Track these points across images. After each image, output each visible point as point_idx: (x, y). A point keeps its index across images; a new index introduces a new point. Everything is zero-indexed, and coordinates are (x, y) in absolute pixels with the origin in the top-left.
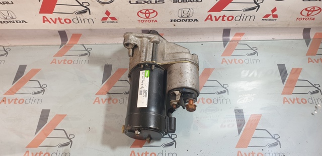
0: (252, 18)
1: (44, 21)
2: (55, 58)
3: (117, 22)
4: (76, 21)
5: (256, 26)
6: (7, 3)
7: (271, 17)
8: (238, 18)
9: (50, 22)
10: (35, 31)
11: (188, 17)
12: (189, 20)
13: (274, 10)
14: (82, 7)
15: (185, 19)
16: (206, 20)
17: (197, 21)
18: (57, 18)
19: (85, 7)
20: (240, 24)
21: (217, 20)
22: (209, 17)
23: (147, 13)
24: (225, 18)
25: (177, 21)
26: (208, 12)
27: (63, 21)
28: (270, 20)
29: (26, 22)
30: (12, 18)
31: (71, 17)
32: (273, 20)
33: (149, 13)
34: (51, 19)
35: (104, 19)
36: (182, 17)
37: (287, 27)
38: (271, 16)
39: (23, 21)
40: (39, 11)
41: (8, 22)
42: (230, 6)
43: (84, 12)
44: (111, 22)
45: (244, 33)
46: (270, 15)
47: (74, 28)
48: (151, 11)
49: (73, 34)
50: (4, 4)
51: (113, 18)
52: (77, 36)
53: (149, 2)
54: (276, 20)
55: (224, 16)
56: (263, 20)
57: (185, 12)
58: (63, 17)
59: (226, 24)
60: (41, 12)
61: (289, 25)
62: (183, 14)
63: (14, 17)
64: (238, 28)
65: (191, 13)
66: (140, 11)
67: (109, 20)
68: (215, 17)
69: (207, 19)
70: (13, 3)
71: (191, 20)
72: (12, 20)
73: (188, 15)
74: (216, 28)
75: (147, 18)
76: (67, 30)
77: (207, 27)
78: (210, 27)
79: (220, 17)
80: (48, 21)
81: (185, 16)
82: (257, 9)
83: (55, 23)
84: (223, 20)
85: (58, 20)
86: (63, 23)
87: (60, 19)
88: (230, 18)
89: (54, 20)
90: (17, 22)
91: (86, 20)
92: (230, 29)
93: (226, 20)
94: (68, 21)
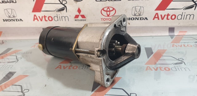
0: (192, 16)
1: (34, 19)
3: (85, 20)
4: (56, 19)
6: (13, 2)
8: (180, 17)
9: (38, 20)
11: (140, 15)
12: (141, 18)
14: (61, 5)
15: (137, 17)
16: (154, 19)
17: (147, 19)
18: (43, 16)
19: (64, 5)
20: (182, 23)
21: (162, 19)
22: (157, 16)
23: (108, 11)
24: (169, 17)
25: (131, 19)
27: (47, 19)
29: (22, 21)
30: (14, 17)
31: (52, 14)
33: (110, 11)
34: (39, 17)
35: (77, 16)
36: (135, 15)
39: (21, 20)
41: (10, 21)
43: (62, 10)
44: (81, 20)
48: (111, 9)
50: (10, 2)
51: (83, 16)
55: (168, 15)
57: (138, 11)
58: (47, 14)
60: (33, 11)
62: (136, 12)
63: (15, 16)
64: (181, 26)
65: (142, 12)
66: (103, 9)
67: (80, 18)
69: (155, 17)
70: (16, 2)
71: (142, 19)
72: (13, 18)
73: (139, 13)
74: (163, 27)
75: (108, 16)
77: (155, 25)
78: (157, 26)
79: (165, 15)
80: (37, 19)
81: (137, 14)
82: (194, 7)
83: (41, 20)
84: (167, 19)
85: (43, 18)
86: (47, 21)
87: (45, 17)
88: (173, 17)
89: (41, 18)
90: (16, 21)
91: (63, 18)
92: (174, 28)
93: (170, 19)
94: (50, 19)
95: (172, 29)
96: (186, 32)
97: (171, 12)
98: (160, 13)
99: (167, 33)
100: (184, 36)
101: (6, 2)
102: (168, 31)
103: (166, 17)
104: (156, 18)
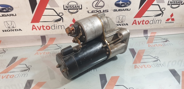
1: (33, 29)
2: (37, 52)
4: (53, 28)
5: (162, 27)
6: (13, 15)
7: (170, 21)
8: (151, 22)
9: (36, 30)
10: (26, 36)
11: (122, 22)
12: (123, 24)
13: (172, 15)
14: (58, 16)
15: (120, 24)
16: (132, 24)
17: (128, 25)
18: (42, 26)
19: (60, 16)
20: (153, 26)
21: (139, 24)
22: (135, 22)
24: (144, 22)
26: (134, 18)
27: (45, 28)
28: (170, 22)
29: (21, 30)
30: (13, 27)
31: (50, 24)
32: (172, 22)
34: (38, 27)
35: (71, 25)
36: (118, 22)
37: (181, 27)
38: (171, 19)
39: (20, 30)
40: (31, 21)
41: (10, 31)
42: (147, 13)
43: (59, 20)
45: (156, 32)
47: (52, 33)
49: (50, 38)
50: (10, 16)
52: (52, 39)
53: (99, 11)
54: (173, 22)
55: (143, 21)
56: (166, 23)
57: (121, 19)
58: (45, 24)
59: (145, 27)
60: (32, 22)
61: (181, 25)
62: (119, 20)
63: (15, 27)
64: (152, 29)
65: (124, 19)
68: (138, 21)
69: (133, 23)
70: (16, 15)
71: (124, 25)
72: (12, 29)
73: (122, 20)
76: (47, 35)
77: (134, 29)
78: (135, 29)
79: (141, 21)
80: (35, 28)
81: (120, 21)
82: (162, 15)
83: (40, 29)
84: (143, 24)
85: (42, 28)
86: (45, 30)
87: (43, 26)
88: (147, 22)
89: (39, 27)
90: (16, 31)
91: (60, 27)
92: (147, 30)
93: (145, 24)
94: (48, 28)
95: (146, 32)
96: (156, 33)
97: (145, 19)
98: (138, 19)
99: (142, 35)
100: (155, 37)
101: (6, 15)
102: (143, 33)
103: (142, 22)
104: (135, 23)
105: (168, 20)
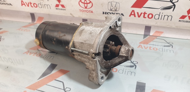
5: (174, 26)
7: (187, 19)
26: (131, 7)
28: (187, 22)
32: (189, 22)
38: (188, 17)
46: (186, 16)
49: (39, 17)
56: (180, 21)
59: (147, 22)
68: (138, 13)
76: (35, 13)
105: (183, 17)
